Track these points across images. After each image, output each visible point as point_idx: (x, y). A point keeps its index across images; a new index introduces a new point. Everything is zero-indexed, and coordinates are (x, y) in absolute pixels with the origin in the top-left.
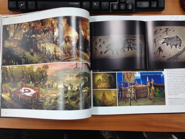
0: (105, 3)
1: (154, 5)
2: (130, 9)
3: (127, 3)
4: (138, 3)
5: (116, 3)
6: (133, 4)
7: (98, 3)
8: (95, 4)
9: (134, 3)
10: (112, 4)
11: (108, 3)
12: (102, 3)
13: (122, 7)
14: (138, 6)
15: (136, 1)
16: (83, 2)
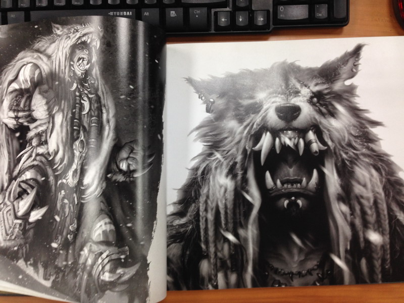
0: (198, 12)
1: (322, 13)
2: (260, 24)
3: (253, 9)
4: (281, 8)
5: (228, 9)
6: (268, 11)
7: (181, 10)
8: (173, 13)
9: (271, 10)
10: (216, 13)
11: (205, 10)
12: (191, 10)
13: (241, 20)
14: (281, 16)
15: (276, 4)
16: (143, 10)
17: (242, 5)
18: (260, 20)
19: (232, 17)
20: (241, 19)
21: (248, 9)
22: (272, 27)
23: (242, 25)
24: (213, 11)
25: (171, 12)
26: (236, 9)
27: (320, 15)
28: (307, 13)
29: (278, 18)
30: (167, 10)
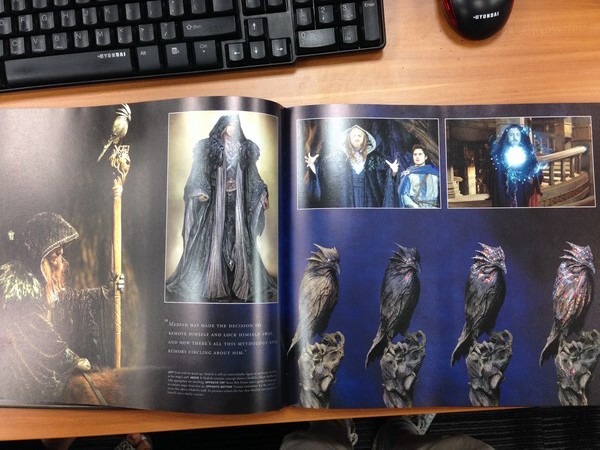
0: (205, 46)
1: (350, 36)
2: (279, 55)
3: (271, 37)
4: (302, 34)
6: (288, 40)
7: (184, 46)
9: (292, 37)
11: (213, 43)
12: (196, 45)
14: (303, 44)
15: (297, 29)
17: (256, 34)
18: (278, 50)
19: (246, 49)
20: (256, 51)
21: (264, 38)
22: (295, 57)
23: (258, 57)
24: (223, 44)
25: (173, 49)
26: (250, 39)
28: (334, 38)
29: (301, 46)
30: (168, 46)
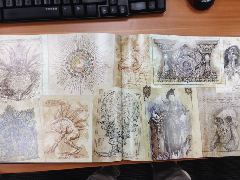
0: (91, 7)
1: (152, 6)
2: (123, 12)
3: (119, 5)
4: (132, 4)
5: (106, 5)
6: (126, 6)
7: (82, 6)
8: (78, 8)
9: (128, 5)
10: (100, 7)
11: (95, 6)
12: (88, 6)
13: (113, 10)
14: (133, 8)
15: (130, 2)
16: (63, 6)
17: (113, 3)
18: (123, 10)
19: (109, 9)
21: (116, 5)
22: (129, 14)
23: (114, 13)
25: (78, 7)
26: (111, 5)
27: (151, 7)
28: (145, 6)
29: (132, 9)
30: (75, 6)
